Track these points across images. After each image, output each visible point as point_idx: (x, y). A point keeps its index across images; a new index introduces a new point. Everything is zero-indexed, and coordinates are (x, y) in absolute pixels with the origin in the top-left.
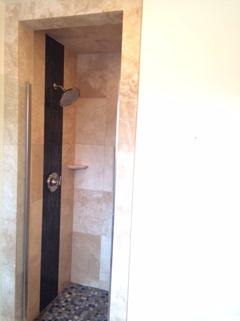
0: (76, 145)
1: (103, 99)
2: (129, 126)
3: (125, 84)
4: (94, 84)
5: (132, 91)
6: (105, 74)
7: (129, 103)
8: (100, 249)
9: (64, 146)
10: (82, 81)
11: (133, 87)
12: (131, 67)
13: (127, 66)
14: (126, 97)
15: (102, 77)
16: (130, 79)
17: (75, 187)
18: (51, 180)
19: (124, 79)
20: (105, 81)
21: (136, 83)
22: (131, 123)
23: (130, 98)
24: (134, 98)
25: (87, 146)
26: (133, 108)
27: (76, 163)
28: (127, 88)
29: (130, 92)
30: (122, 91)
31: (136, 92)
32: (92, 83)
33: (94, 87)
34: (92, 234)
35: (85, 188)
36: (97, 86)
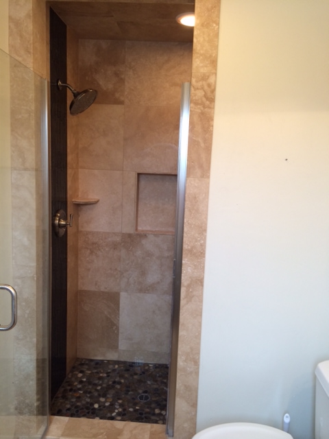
0: (80, 170)
1: (119, 106)
2: (202, 145)
3: (198, 89)
4: (105, 82)
5: (207, 99)
6: (121, 70)
7: (202, 113)
8: (118, 310)
9: (69, 171)
10: (87, 78)
11: (209, 94)
12: (206, 66)
13: (201, 65)
14: (199, 106)
15: (116, 74)
16: (204, 82)
17: (80, 229)
18: (59, 221)
19: (197, 82)
20: (122, 81)
21: (213, 88)
22: (205, 140)
23: (204, 107)
24: (210, 108)
25: (96, 171)
26: (209, 121)
27: (80, 196)
28: (200, 93)
29: (204, 99)
30: (194, 98)
31: (212, 100)
32: (101, 82)
33: (105, 89)
34: (106, 290)
35: (95, 230)
36: (110, 86)
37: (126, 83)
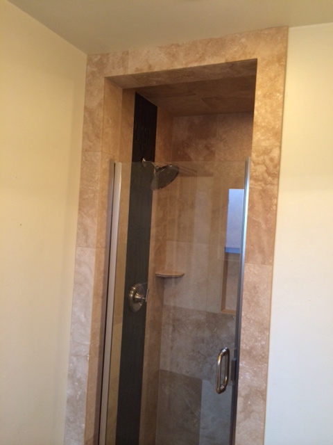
0: (168, 242)
1: (209, 178)
2: (264, 226)
3: (258, 164)
4: (195, 156)
5: (269, 174)
7: (264, 191)
8: (200, 400)
11: (271, 168)
12: (268, 139)
13: (263, 138)
14: (259, 183)
16: (266, 157)
17: (165, 303)
18: (134, 294)
19: (257, 156)
20: (212, 153)
21: (276, 162)
22: (267, 221)
23: (266, 184)
24: (272, 184)
25: (183, 244)
26: (271, 199)
28: (261, 169)
29: (266, 175)
30: (254, 174)
31: (276, 175)
32: (192, 156)
34: (188, 375)
35: (180, 306)
37: (216, 156)
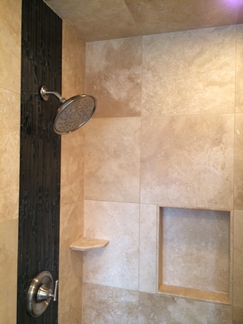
0: (85, 201)
1: (135, 118)
6: (137, 73)
9: (63, 209)
15: (131, 79)
17: (84, 280)
18: (37, 290)
20: (138, 86)
25: (105, 204)
27: (85, 235)
32: (113, 91)
33: (116, 98)
35: (104, 284)
36: (123, 95)
37: (143, 89)
